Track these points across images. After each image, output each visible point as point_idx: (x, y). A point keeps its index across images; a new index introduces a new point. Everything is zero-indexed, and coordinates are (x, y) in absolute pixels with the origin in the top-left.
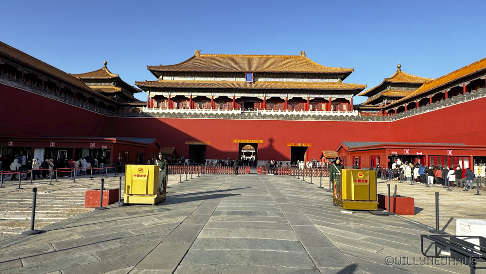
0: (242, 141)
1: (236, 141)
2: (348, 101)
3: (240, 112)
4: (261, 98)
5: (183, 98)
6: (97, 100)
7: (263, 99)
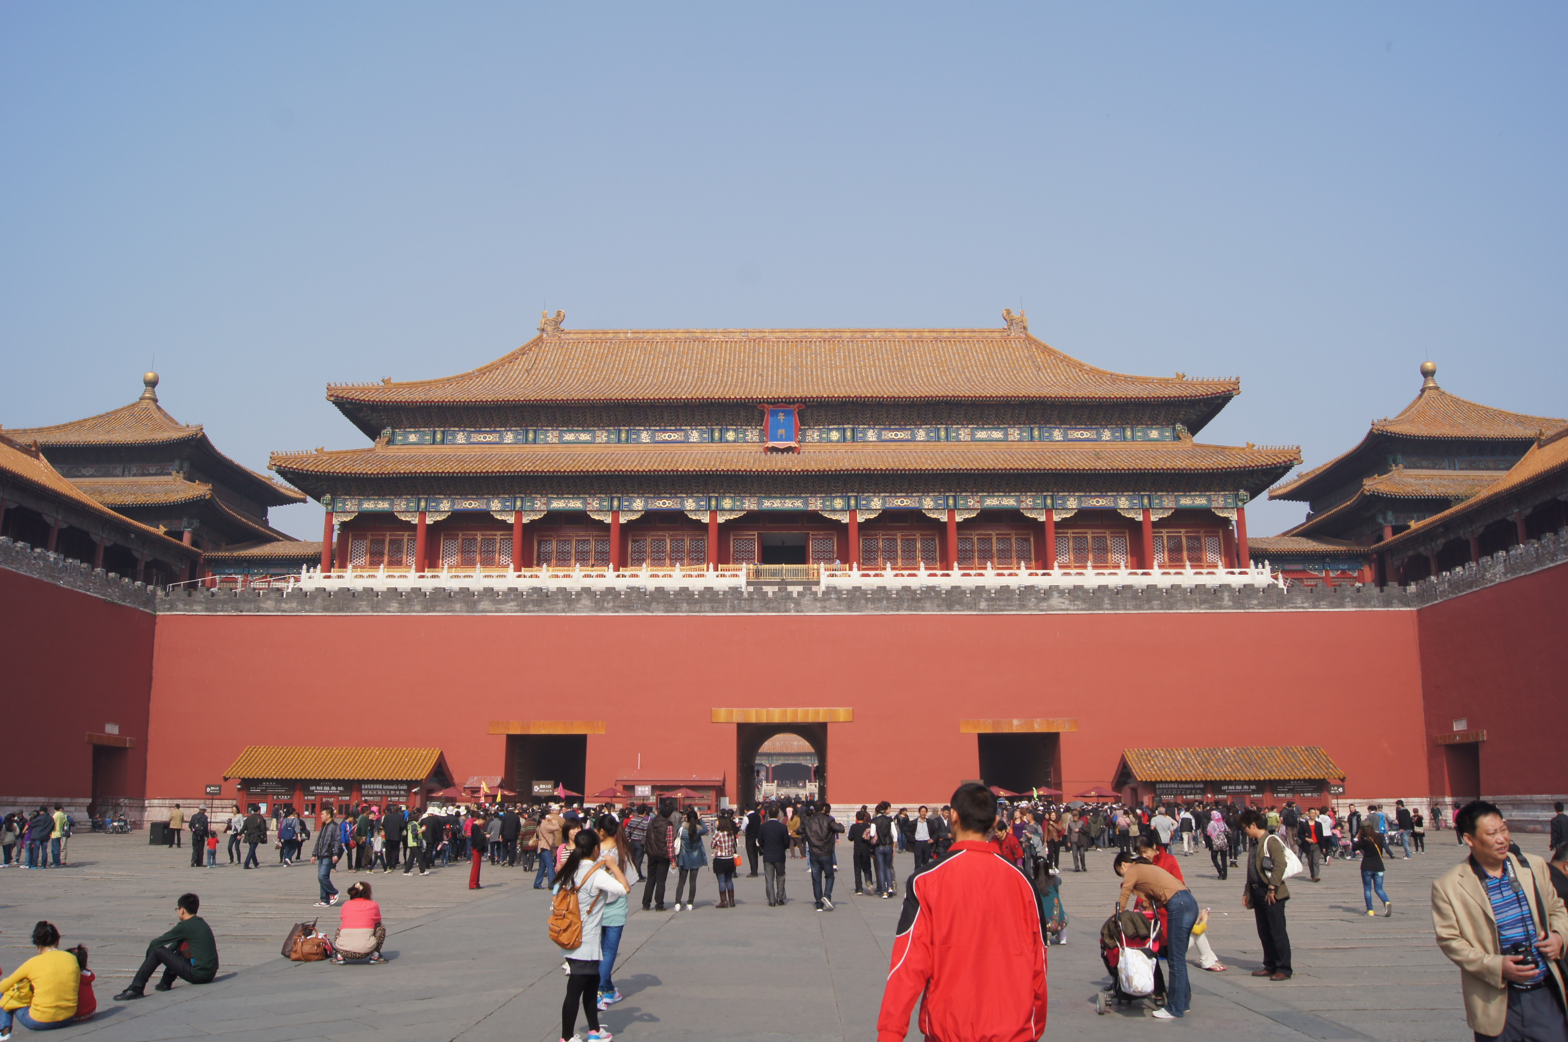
0: (755, 716)
2: (1227, 521)
4: (837, 516)
6: (103, 539)
7: (845, 519)
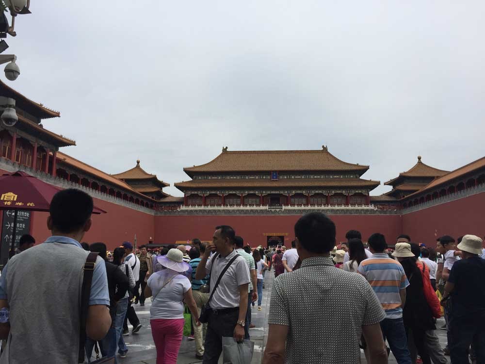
0: (270, 235)
1: (264, 234)
2: (366, 195)
3: (267, 208)
4: (286, 195)
5: (216, 195)
